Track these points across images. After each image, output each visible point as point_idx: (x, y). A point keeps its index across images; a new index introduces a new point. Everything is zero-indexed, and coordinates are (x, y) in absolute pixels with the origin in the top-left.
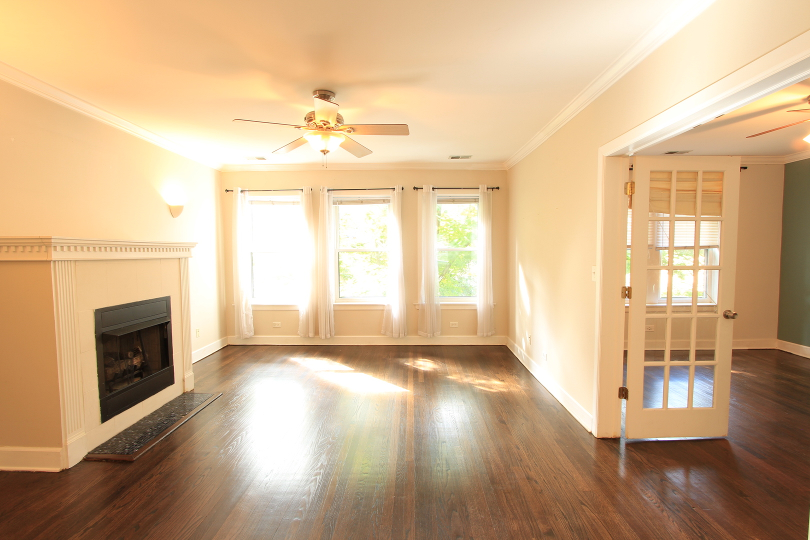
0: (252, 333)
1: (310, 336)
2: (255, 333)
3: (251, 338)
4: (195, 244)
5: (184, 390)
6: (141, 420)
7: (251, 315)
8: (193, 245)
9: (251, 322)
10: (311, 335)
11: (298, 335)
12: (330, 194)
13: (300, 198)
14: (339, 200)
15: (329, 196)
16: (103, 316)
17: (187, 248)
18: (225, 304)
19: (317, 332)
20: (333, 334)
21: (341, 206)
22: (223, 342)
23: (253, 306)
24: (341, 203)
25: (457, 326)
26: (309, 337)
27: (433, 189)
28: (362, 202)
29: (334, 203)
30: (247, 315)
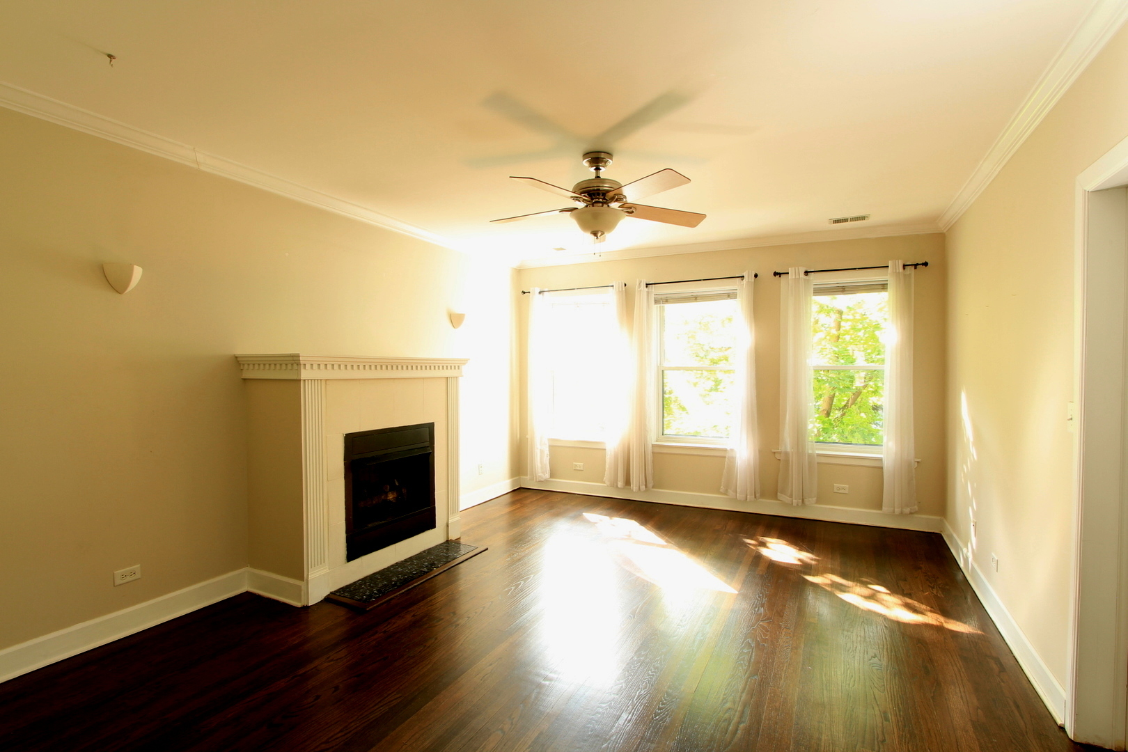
0: (547, 476)
1: (619, 486)
2: (552, 475)
3: (546, 481)
4: (467, 360)
5: (448, 537)
6: (392, 566)
7: (547, 451)
8: (464, 362)
9: (546, 460)
10: (620, 484)
11: (604, 483)
12: (650, 290)
13: (611, 298)
14: (664, 297)
15: (648, 292)
16: (353, 441)
17: (456, 365)
18: (518, 436)
19: (628, 482)
20: (650, 485)
21: (667, 306)
22: (514, 483)
23: (549, 440)
24: (667, 301)
25: (846, 492)
26: (617, 486)
27: (806, 273)
28: (696, 298)
29: (656, 302)
30: (542, 452)
